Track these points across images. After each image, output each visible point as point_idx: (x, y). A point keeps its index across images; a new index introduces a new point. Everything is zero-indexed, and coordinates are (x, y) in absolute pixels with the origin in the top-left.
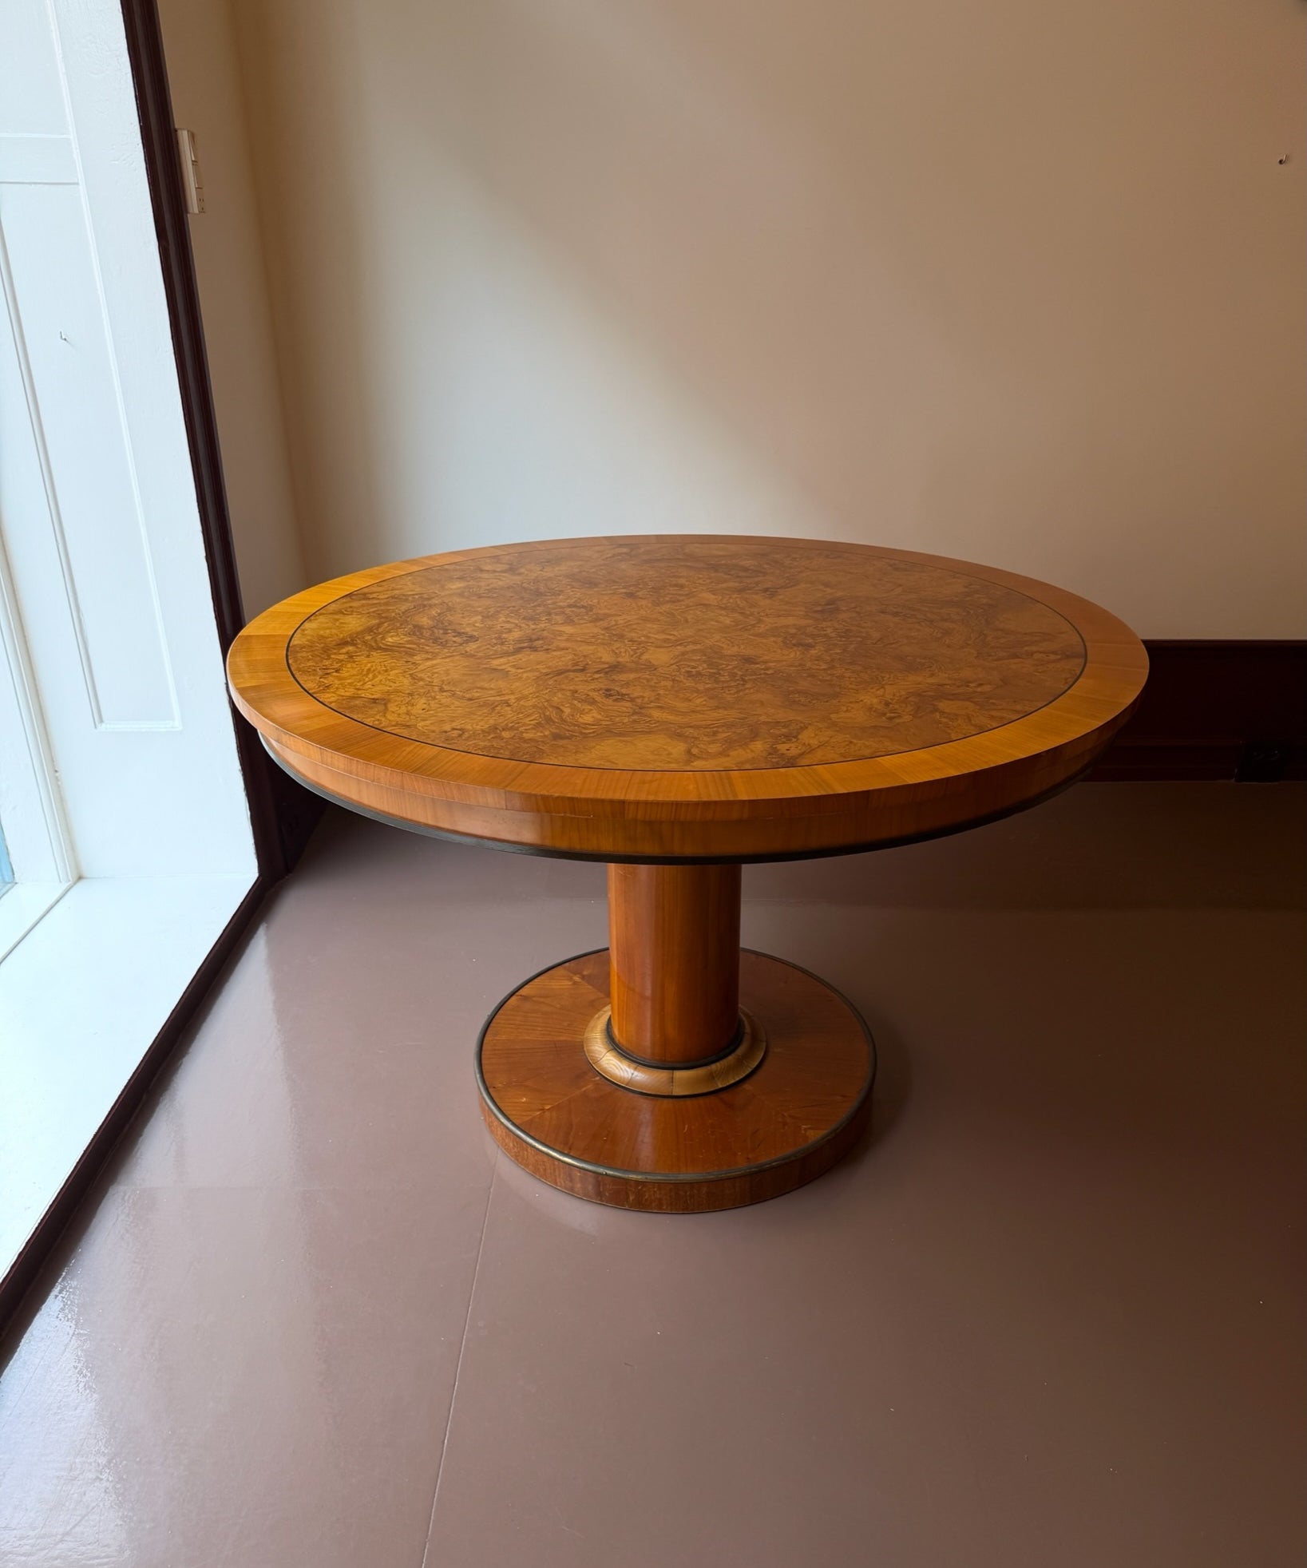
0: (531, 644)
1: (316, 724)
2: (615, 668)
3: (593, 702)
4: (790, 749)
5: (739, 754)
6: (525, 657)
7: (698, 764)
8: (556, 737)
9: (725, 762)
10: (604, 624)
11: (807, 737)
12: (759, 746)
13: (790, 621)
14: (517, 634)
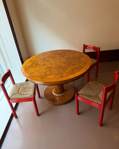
0: (44, 65)
1: (28, 76)
2: (50, 67)
3: (48, 71)
4: (62, 75)
5: (59, 76)
6: (44, 67)
7: (56, 78)
8: (45, 75)
9: (57, 77)
10: (50, 62)
11: (64, 74)
12: (60, 75)
13: (64, 60)
14: (43, 64)
